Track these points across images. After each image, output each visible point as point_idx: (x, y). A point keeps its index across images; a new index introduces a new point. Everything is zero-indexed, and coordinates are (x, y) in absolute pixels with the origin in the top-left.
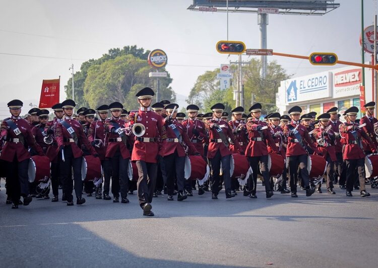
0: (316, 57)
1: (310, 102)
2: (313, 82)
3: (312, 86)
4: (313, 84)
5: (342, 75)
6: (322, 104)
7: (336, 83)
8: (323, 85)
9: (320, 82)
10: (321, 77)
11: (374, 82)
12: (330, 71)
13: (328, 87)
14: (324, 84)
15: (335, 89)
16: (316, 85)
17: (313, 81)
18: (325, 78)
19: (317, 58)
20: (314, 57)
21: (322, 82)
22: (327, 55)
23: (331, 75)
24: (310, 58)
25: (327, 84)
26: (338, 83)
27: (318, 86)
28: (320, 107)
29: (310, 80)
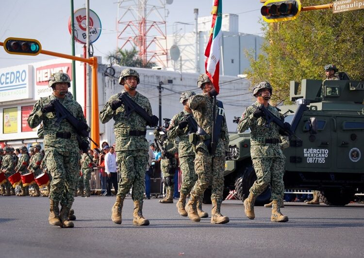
0: (12, 44)
1: (4, 104)
2: (7, 78)
3: (7, 83)
4: (8, 81)
5: (45, 71)
6: (19, 108)
7: (38, 81)
8: (21, 83)
9: (18, 78)
10: (18, 72)
11: (87, 81)
12: (30, 64)
13: (27, 86)
14: (23, 81)
15: (37, 88)
16: (11, 82)
17: (8, 76)
18: (24, 73)
19: (14, 44)
20: (10, 43)
21: (20, 78)
22: (28, 42)
23: (32, 70)
24: (5, 45)
25: (27, 81)
26: (41, 81)
27: (14, 84)
28: (17, 111)
29: (3, 74)
